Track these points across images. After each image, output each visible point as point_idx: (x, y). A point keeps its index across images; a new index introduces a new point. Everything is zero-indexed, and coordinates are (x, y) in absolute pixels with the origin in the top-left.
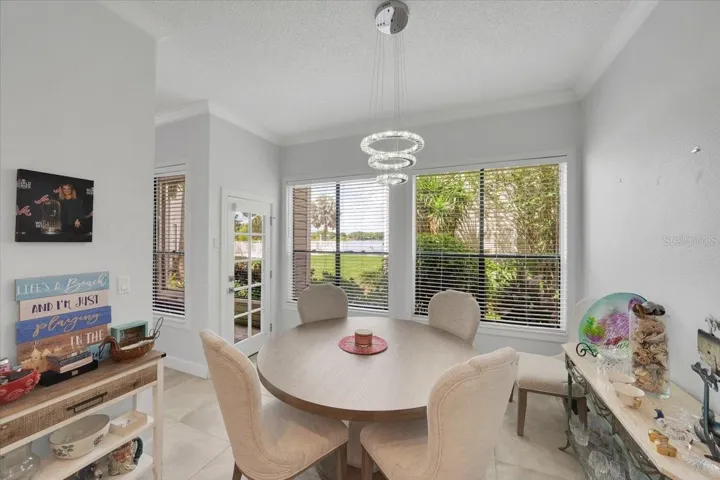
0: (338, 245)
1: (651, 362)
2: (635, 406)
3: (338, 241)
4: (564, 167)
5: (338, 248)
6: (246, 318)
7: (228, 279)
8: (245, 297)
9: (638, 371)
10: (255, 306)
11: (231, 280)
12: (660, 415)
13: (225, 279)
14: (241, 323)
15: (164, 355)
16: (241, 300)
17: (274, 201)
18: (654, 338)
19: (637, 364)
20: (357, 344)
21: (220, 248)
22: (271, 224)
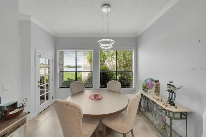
0: (76, 69)
1: (157, 91)
2: (158, 100)
3: (76, 68)
4: (134, 51)
5: (76, 70)
6: (44, 96)
7: (38, 82)
8: (44, 89)
9: (156, 93)
10: (47, 91)
11: (39, 82)
12: (162, 101)
13: (37, 82)
14: (42, 98)
15: (29, 112)
16: (42, 90)
17: (53, 55)
18: (158, 86)
19: (155, 92)
20: (95, 97)
21: (35, 71)
22: (52, 63)
